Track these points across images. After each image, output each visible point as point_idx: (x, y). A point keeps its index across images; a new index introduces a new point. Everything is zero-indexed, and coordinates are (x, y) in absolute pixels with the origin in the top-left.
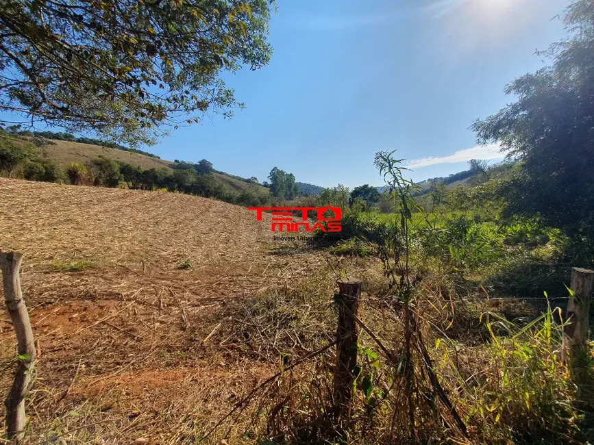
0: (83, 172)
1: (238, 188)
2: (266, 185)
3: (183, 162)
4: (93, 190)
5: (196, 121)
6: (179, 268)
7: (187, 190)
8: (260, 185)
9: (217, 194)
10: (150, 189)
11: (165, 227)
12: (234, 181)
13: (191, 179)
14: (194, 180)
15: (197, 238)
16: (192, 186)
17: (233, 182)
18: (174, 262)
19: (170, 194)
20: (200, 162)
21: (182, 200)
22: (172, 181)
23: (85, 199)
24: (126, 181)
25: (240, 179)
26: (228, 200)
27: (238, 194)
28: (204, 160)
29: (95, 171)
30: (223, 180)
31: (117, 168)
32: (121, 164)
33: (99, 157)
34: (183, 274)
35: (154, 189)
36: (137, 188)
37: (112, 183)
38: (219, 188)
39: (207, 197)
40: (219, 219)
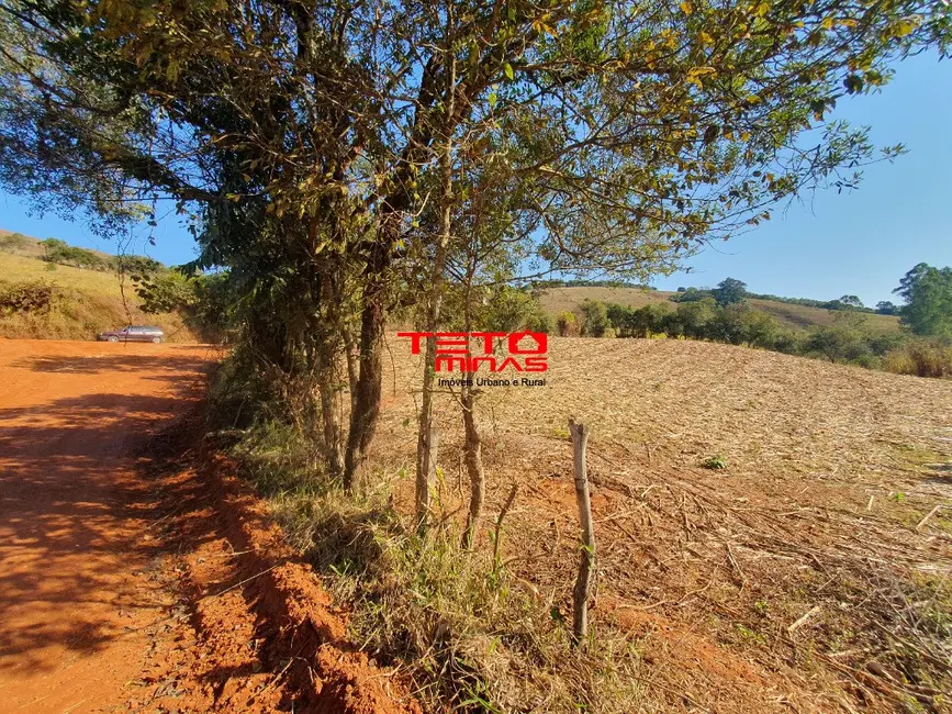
0: (570, 321)
1: (804, 323)
2: (886, 310)
3: (691, 289)
4: (581, 341)
5: (767, 217)
6: (703, 466)
7: (699, 334)
8: (868, 310)
9: (757, 338)
10: (643, 336)
11: (669, 393)
12: (794, 309)
13: (706, 315)
14: (712, 316)
15: (726, 418)
16: (709, 325)
17: (791, 311)
18: (692, 453)
19: (673, 342)
20: (721, 285)
21: (693, 349)
22: (675, 321)
23: (575, 354)
24: (613, 327)
25: (808, 304)
26: (782, 347)
27: (803, 335)
28: (729, 280)
29: (581, 318)
30: (767, 309)
31: (603, 313)
32: (608, 305)
33: (586, 300)
34: (711, 477)
35: (648, 335)
36: (628, 336)
37: (598, 332)
38: (760, 326)
39: (737, 344)
40: (766, 386)
